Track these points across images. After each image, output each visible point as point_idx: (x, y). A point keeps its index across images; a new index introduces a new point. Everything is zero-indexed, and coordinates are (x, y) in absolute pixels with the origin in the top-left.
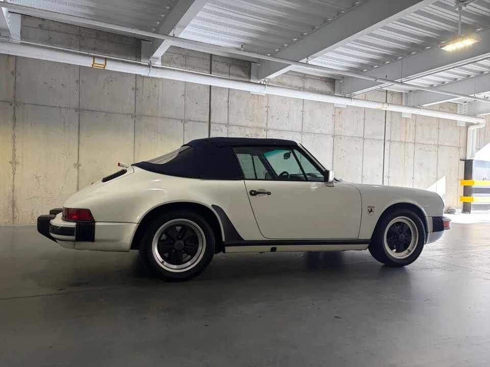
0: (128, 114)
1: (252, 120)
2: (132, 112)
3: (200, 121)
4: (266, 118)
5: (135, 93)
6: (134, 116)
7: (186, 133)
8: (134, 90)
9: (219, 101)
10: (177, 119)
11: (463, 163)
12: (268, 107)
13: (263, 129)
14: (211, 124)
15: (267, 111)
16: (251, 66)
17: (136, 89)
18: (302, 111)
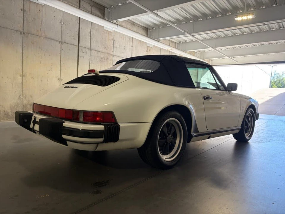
0: (17, 31)
1: (105, 48)
2: (21, 29)
3: (72, 44)
4: (113, 47)
5: (24, 13)
6: (22, 33)
7: (63, 52)
8: (23, 11)
9: (85, 31)
10: (56, 41)
11: (196, 83)
12: (114, 40)
13: (111, 55)
14: (80, 47)
15: (113, 43)
16: (105, 10)
17: (24, 10)
18: (132, 46)
